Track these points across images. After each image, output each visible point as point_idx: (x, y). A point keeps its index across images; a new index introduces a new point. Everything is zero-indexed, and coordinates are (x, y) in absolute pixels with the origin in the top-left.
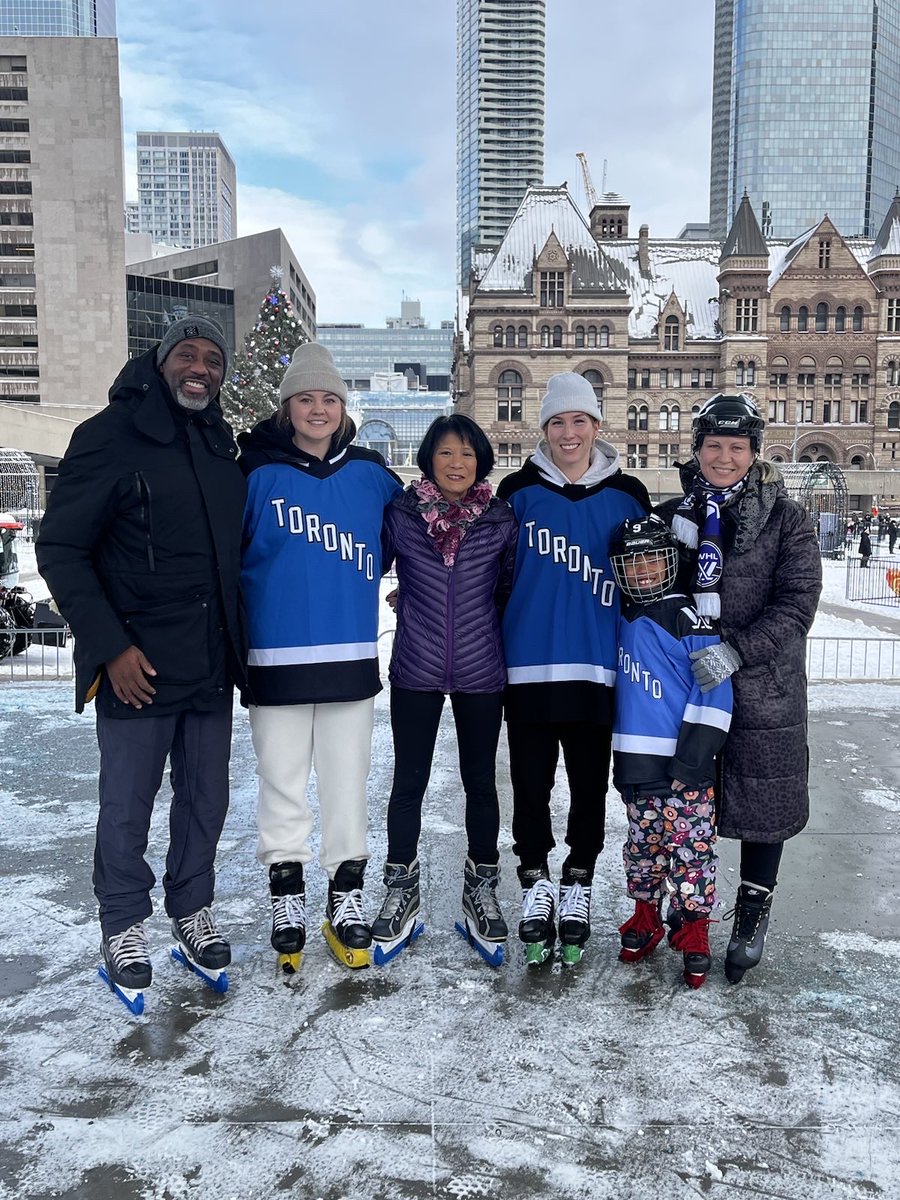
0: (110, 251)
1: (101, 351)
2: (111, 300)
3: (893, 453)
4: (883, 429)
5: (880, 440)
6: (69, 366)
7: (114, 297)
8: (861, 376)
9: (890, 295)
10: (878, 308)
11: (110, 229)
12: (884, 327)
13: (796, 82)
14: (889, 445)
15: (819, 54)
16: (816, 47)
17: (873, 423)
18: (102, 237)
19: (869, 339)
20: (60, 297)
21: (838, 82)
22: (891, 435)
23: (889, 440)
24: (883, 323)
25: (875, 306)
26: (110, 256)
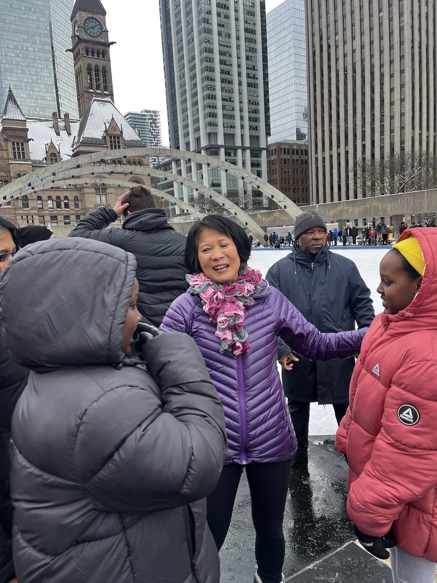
3: (28, 221)
4: (21, 209)
5: (19, 214)
8: (3, 181)
9: (12, 140)
10: (7, 146)
12: (11, 156)
13: (17, 56)
14: (25, 217)
15: (27, 44)
16: (25, 41)
17: (14, 205)
19: (4, 162)
21: (37, 58)
22: (25, 212)
23: (24, 214)
24: (10, 154)
25: (5, 145)
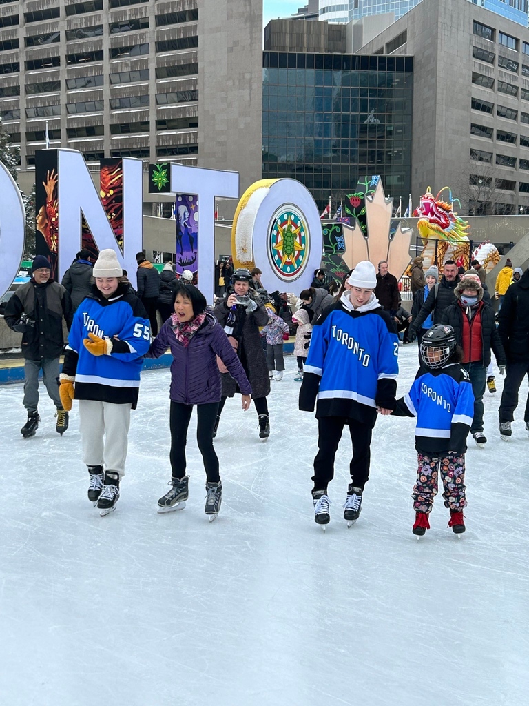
0: (251, 33)
1: (242, 126)
2: (251, 79)
6: (219, 142)
7: (253, 76)
11: (252, 13)
18: (246, 22)
20: (214, 81)
26: (251, 38)
